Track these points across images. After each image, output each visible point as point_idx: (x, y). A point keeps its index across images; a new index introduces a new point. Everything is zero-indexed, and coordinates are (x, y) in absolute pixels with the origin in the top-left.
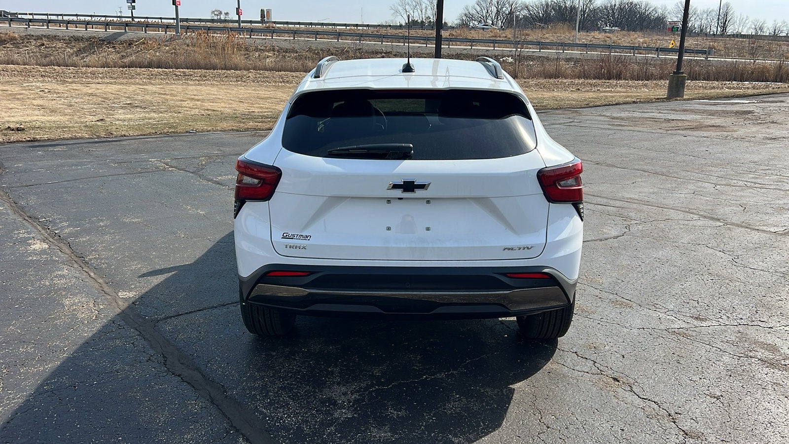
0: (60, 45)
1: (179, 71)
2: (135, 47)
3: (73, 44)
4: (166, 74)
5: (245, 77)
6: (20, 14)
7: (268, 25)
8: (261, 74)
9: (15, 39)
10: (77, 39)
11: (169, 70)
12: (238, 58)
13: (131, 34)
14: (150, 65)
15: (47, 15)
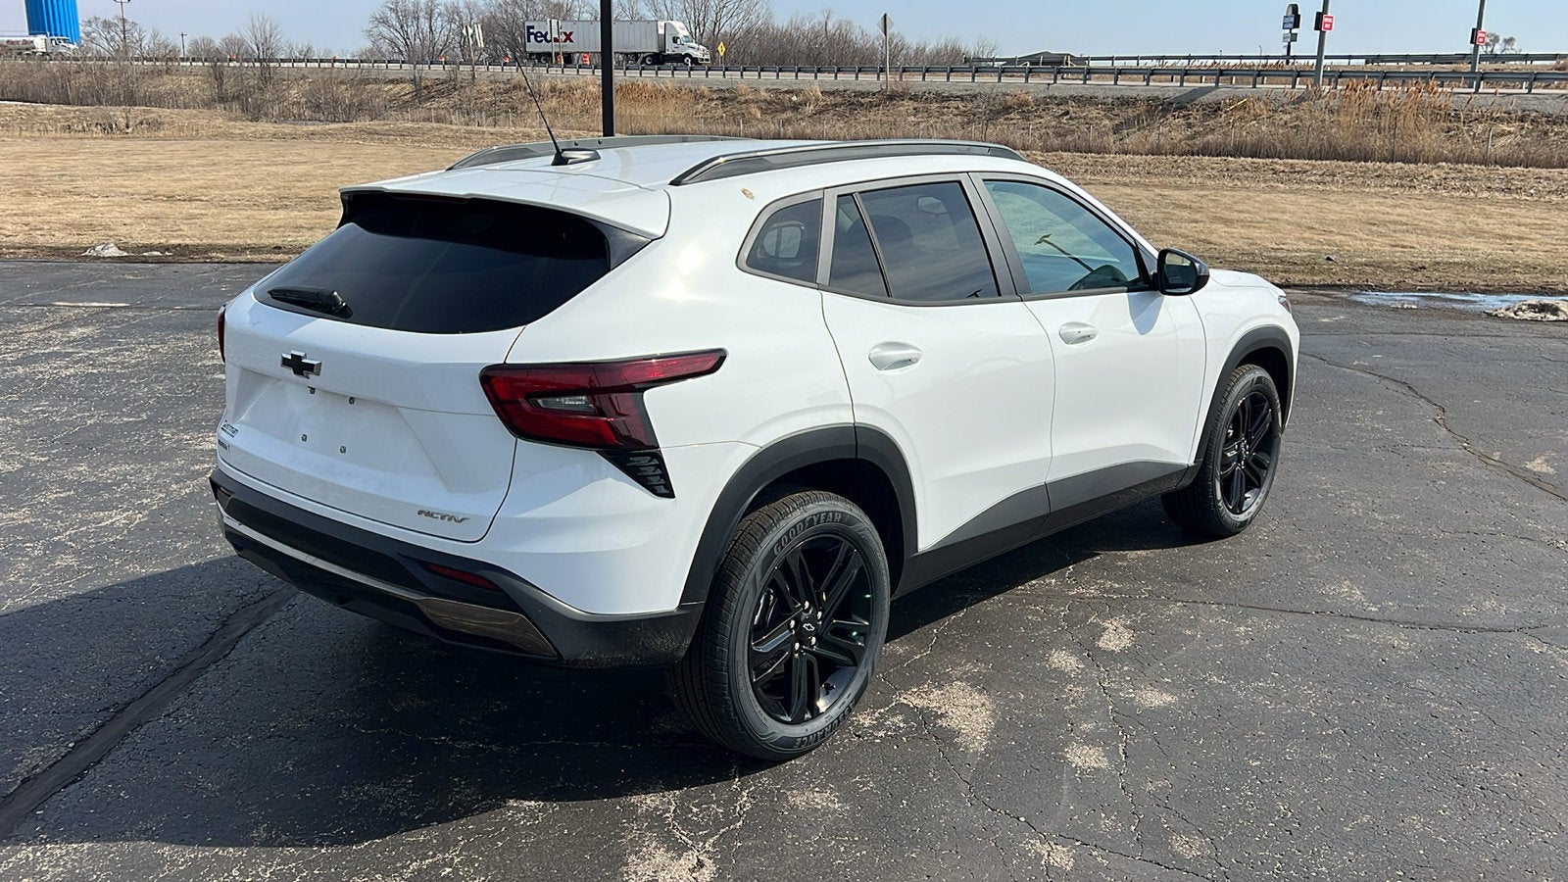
0: (1094, 113)
1: (1284, 164)
2: (1224, 115)
3: (1116, 111)
4: (1257, 169)
5: (1421, 178)
6: (1093, 59)
7: (1562, 62)
8: (1460, 172)
9: (1026, 103)
10: (1125, 102)
11: (1264, 161)
12: (1430, 139)
13: (1224, 91)
14: (1238, 151)
15: (1111, 59)
